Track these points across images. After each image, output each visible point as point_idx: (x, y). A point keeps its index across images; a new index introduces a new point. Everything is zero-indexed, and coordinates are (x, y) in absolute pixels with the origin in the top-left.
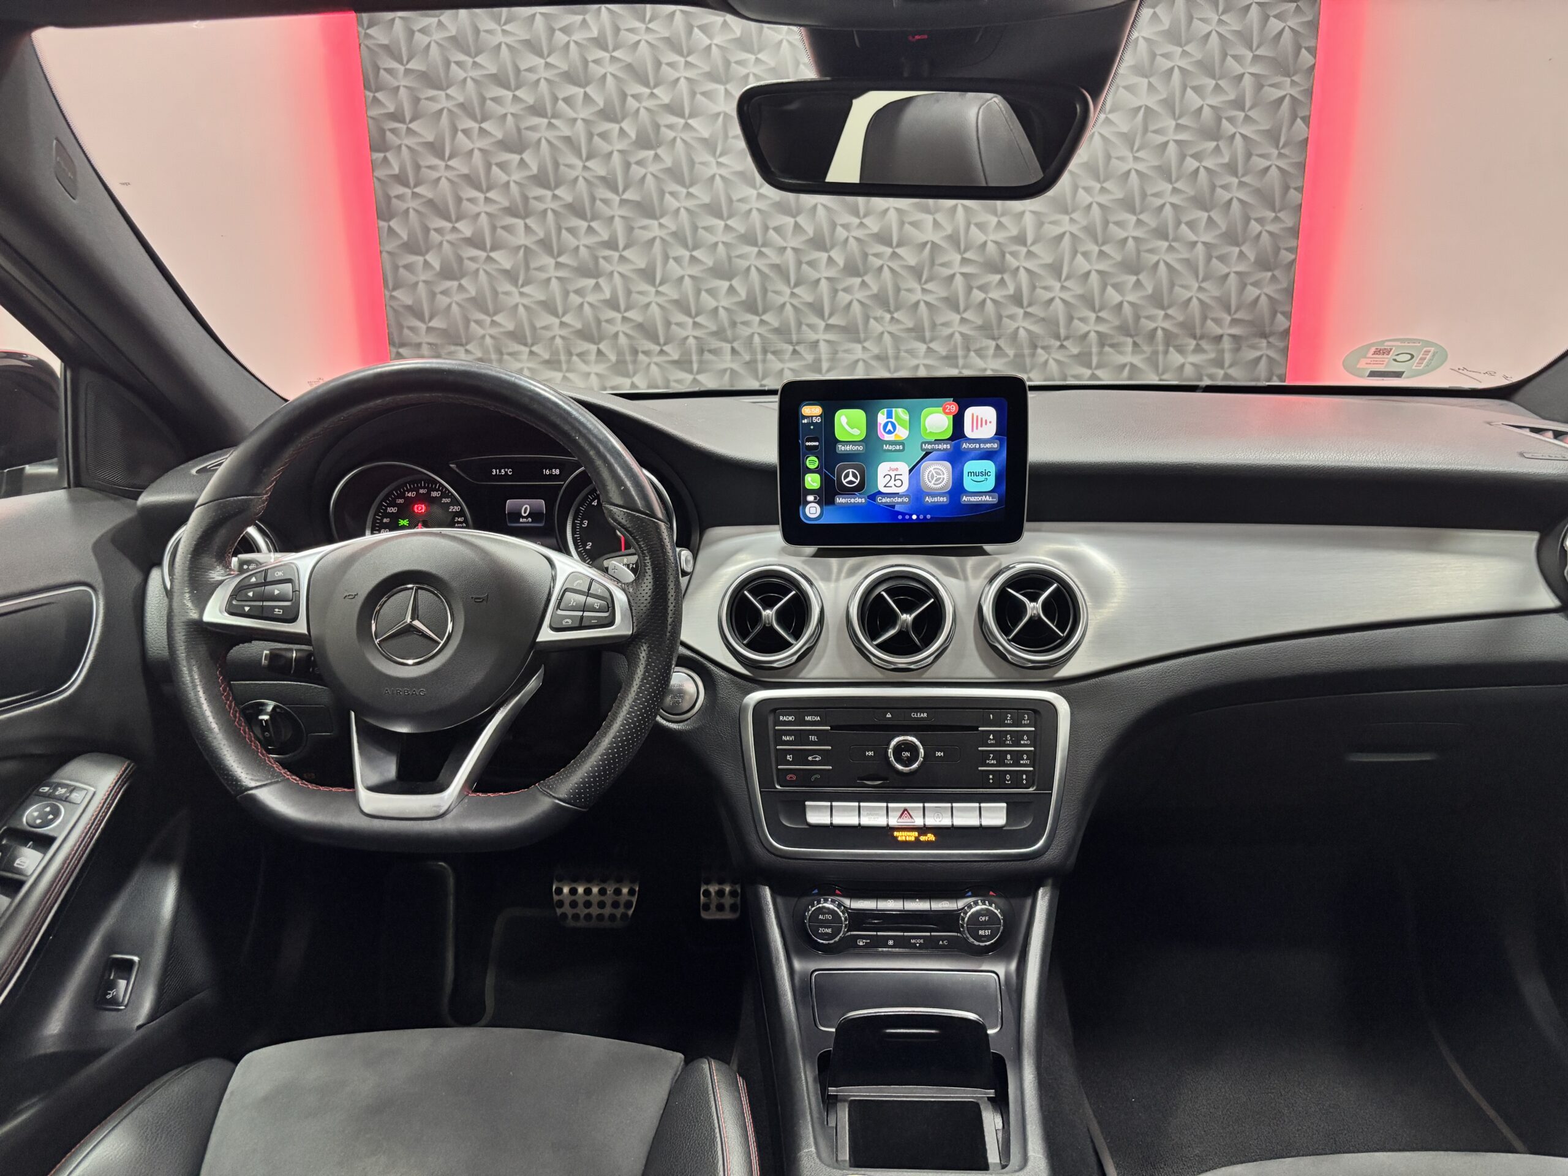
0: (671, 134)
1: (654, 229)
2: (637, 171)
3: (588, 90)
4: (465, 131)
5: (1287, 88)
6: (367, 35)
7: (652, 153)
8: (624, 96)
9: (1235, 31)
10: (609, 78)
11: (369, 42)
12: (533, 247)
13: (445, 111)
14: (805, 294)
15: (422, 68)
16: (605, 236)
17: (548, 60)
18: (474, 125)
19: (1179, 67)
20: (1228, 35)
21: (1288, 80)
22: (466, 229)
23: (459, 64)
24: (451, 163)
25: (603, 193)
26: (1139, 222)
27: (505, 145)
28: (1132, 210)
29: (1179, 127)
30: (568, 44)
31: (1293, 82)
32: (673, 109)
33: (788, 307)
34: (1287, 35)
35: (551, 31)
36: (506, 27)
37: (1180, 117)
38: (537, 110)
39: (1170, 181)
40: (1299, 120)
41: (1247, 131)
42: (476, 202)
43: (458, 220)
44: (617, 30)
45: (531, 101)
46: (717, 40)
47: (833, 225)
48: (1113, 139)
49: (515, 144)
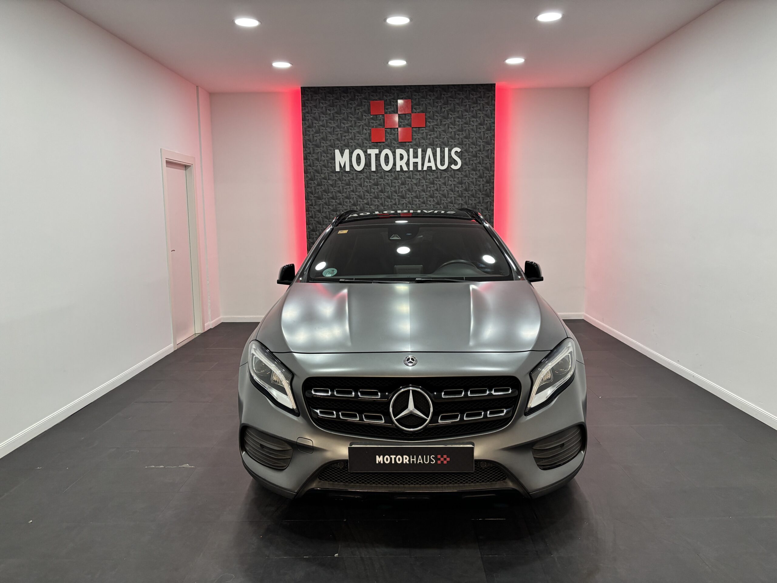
4: (325, 208)
9: (478, 189)
10: (354, 198)
11: (307, 191)
13: (321, 205)
15: (317, 196)
17: (343, 194)
18: (327, 207)
19: (468, 196)
23: (324, 195)
24: (322, 214)
30: (346, 191)
32: (367, 204)
34: (488, 190)
36: (334, 188)
37: (468, 205)
40: (491, 206)
41: (482, 208)
45: (339, 202)
46: (376, 191)
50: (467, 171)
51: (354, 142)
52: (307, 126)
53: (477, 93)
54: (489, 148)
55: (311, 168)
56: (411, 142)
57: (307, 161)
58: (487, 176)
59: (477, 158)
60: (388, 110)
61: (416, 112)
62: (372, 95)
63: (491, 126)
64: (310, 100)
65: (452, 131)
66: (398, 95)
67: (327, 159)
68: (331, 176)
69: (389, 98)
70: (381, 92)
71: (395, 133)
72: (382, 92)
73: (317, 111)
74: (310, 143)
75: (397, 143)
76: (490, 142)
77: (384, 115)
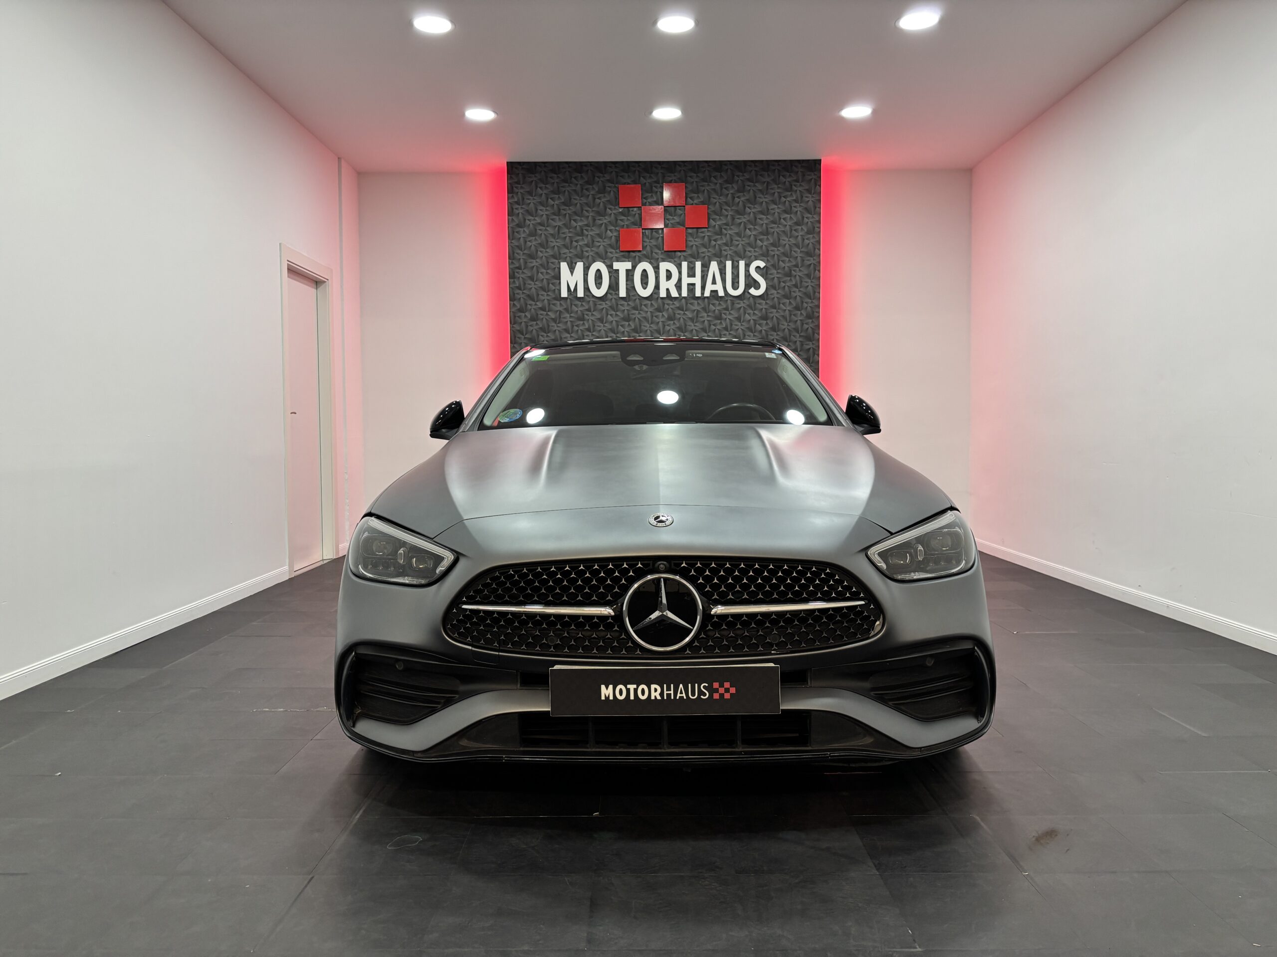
5: (810, 345)
6: (513, 327)
9: (793, 328)
11: (514, 329)
15: (529, 336)
17: (572, 335)
20: (792, 330)
21: (811, 343)
23: (542, 336)
30: (578, 330)
31: (813, 344)
34: (810, 329)
35: (573, 326)
36: (558, 325)
40: (816, 355)
44: (594, 326)
46: (626, 330)
50: (776, 299)
51: (592, 251)
52: (515, 224)
53: (792, 174)
54: (811, 262)
55: (521, 292)
56: (684, 251)
57: (514, 281)
58: (809, 308)
59: (793, 279)
60: (647, 200)
61: (692, 204)
62: (621, 176)
63: (814, 228)
64: (521, 183)
65: (750, 235)
66: (664, 177)
67: (547, 277)
68: (554, 304)
69: (649, 181)
70: (637, 172)
71: (658, 236)
72: (639, 171)
73: (532, 202)
74: (519, 251)
75: (662, 253)
76: (812, 252)
77: (641, 207)
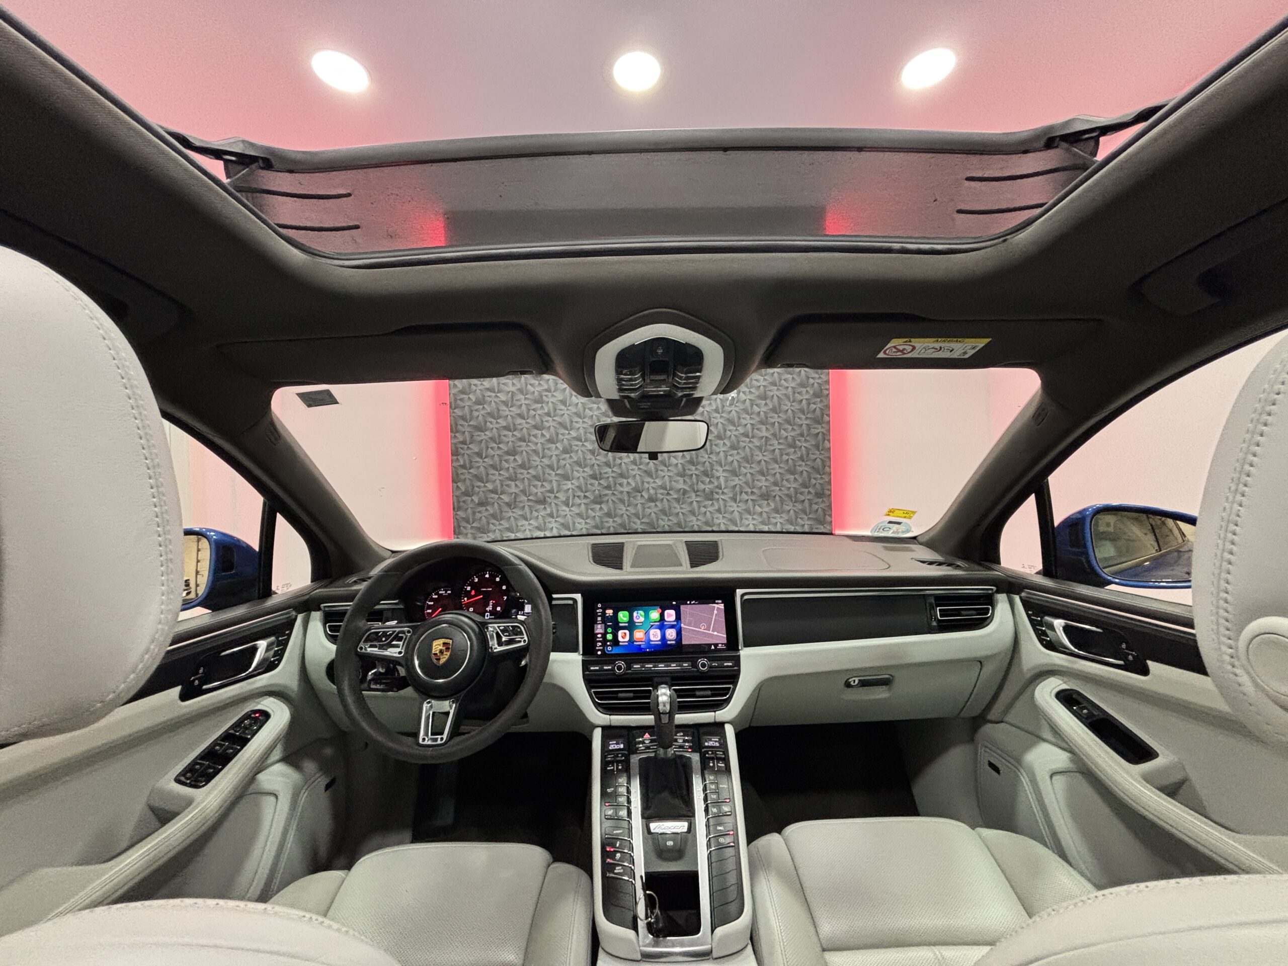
0: (576, 448)
1: (569, 485)
2: (562, 463)
3: (543, 432)
7: (568, 456)
8: (557, 434)
9: (797, 409)
10: (552, 427)
12: (520, 493)
13: (484, 442)
14: (632, 510)
15: (475, 424)
16: (548, 488)
21: (820, 426)
22: (490, 486)
24: (485, 460)
25: (548, 471)
26: (766, 480)
27: (508, 453)
28: (763, 475)
29: (779, 443)
30: (535, 415)
33: (625, 515)
38: (522, 439)
39: (778, 464)
42: (495, 476)
43: (487, 482)
45: (519, 436)
47: (643, 482)
48: (754, 448)
49: (513, 452)
